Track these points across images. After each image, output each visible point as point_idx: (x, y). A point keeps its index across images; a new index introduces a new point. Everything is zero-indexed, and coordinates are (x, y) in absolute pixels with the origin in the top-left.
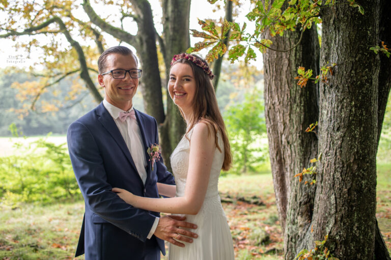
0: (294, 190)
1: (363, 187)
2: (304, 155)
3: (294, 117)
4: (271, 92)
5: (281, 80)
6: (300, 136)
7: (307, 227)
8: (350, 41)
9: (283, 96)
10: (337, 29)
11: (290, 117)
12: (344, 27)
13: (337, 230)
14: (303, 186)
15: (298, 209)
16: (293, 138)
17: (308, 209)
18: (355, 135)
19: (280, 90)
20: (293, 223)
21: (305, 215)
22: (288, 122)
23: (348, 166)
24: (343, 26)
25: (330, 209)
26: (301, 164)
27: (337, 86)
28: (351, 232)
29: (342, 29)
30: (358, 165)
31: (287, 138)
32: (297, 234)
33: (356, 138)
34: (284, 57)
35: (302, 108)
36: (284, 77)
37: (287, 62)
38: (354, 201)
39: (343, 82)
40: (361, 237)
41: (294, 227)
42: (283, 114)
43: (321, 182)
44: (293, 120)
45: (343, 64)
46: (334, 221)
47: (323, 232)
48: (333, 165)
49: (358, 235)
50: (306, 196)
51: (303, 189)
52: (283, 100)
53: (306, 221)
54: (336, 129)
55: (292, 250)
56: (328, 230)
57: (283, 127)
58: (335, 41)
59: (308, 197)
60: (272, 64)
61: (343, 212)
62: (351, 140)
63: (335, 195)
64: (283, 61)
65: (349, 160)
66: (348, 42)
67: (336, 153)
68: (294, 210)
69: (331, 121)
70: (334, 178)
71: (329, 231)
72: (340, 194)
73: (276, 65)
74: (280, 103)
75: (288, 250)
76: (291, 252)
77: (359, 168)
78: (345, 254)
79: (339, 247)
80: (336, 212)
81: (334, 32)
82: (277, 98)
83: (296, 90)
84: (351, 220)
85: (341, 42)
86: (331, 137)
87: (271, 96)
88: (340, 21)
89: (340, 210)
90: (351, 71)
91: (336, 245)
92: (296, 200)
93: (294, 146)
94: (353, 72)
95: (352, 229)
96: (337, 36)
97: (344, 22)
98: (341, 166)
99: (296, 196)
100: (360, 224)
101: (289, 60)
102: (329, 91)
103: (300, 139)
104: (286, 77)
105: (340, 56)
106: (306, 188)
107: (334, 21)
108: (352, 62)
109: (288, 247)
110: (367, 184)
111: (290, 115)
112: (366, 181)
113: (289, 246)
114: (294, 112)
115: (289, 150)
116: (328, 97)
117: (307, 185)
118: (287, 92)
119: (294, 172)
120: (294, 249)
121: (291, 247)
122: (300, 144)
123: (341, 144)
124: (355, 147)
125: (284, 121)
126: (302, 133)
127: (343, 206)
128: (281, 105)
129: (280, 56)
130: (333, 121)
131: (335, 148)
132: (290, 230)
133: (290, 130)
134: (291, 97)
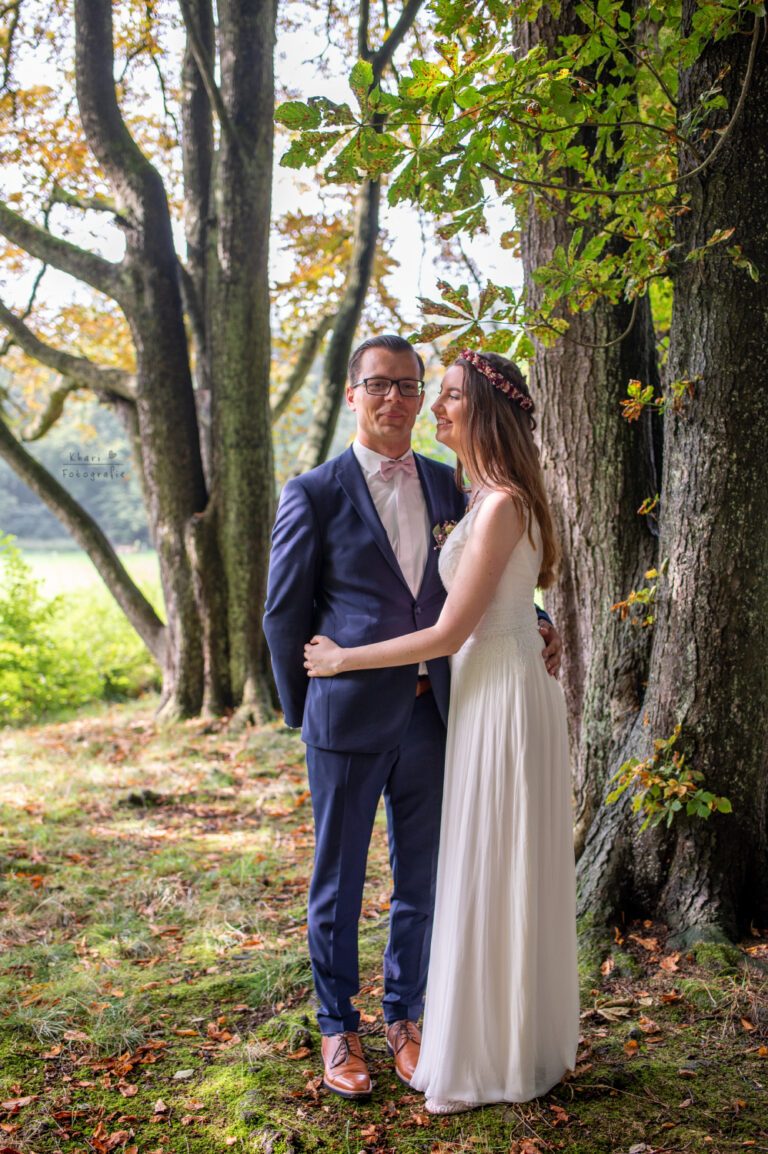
0: (601, 646)
1: (751, 624)
2: (623, 569)
3: (602, 487)
4: (549, 430)
5: (573, 405)
6: (614, 528)
7: (632, 720)
8: (730, 331)
9: (577, 440)
10: (705, 305)
11: (593, 485)
12: (719, 303)
13: (699, 713)
14: (623, 635)
15: (612, 683)
16: (599, 533)
17: (633, 683)
18: (737, 519)
19: (571, 426)
20: (600, 716)
21: (627, 695)
22: (588, 498)
23: (723, 582)
24: (717, 301)
25: (686, 672)
26: (617, 588)
27: (704, 420)
28: (727, 716)
29: (716, 307)
30: (742, 579)
31: (585, 532)
32: (607, 740)
33: (738, 527)
34: (582, 354)
35: (620, 466)
36: (580, 398)
37: (587, 364)
38: (733, 654)
39: (715, 413)
40: (746, 727)
41: (602, 725)
42: (577, 480)
43: (667, 618)
44: (598, 492)
45: (715, 377)
46: (693, 695)
47: (670, 720)
48: (692, 582)
49: (739, 722)
50: (629, 656)
51: (622, 640)
52: (577, 448)
53: (630, 708)
54: (699, 509)
55: (596, 775)
56: (680, 716)
57: (576, 509)
58: (701, 330)
59: (633, 657)
60: (552, 367)
61: (711, 676)
62: (729, 530)
63: (696, 641)
64: (578, 362)
65: (725, 570)
66: (727, 333)
67: (698, 557)
68: (602, 687)
69: (689, 492)
70: (694, 608)
71: (683, 716)
72: (706, 639)
73: (562, 369)
74: (569, 456)
75: (587, 777)
76: (595, 779)
77: (743, 586)
78: (715, 761)
79: (702, 749)
80: (698, 677)
81: (699, 312)
82: (562, 445)
83: (607, 426)
84: (726, 693)
85: (713, 333)
86: (689, 524)
87: (548, 440)
88: (711, 290)
89: (706, 672)
90: (731, 391)
91: (697, 745)
92: (606, 666)
93: (602, 550)
94: (735, 393)
95: (728, 710)
96: (706, 319)
97: (719, 293)
98: (709, 582)
99: (606, 656)
100: (744, 699)
101: (592, 361)
102: (686, 430)
103: (615, 535)
104: (585, 397)
105: (710, 360)
106: (627, 639)
107: (699, 289)
108: (734, 373)
109: (587, 770)
110: (758, 618)
111: (592, 481)
112: (756, 613)
113: (590, 768)
114: (602, 475)
115: (590, 558)
116: (683, 442)
117: (630, 633)
118: (586, 432)
119: (602, 606)
120: (600, 773)
121: (596, 769)
122: (614, 545)
123: (710, 537)
124: (736, 544)
125: (578, 494)
126: (619, 522)
127: (710, 665)
128: (574, 459)
129: (571, 350)
130: (693, 493)
131: (697, 546)
132: (592, 732)
133: (594, 515)
134: (595, 442)
